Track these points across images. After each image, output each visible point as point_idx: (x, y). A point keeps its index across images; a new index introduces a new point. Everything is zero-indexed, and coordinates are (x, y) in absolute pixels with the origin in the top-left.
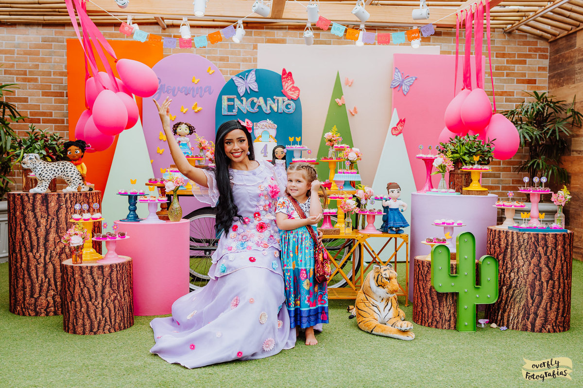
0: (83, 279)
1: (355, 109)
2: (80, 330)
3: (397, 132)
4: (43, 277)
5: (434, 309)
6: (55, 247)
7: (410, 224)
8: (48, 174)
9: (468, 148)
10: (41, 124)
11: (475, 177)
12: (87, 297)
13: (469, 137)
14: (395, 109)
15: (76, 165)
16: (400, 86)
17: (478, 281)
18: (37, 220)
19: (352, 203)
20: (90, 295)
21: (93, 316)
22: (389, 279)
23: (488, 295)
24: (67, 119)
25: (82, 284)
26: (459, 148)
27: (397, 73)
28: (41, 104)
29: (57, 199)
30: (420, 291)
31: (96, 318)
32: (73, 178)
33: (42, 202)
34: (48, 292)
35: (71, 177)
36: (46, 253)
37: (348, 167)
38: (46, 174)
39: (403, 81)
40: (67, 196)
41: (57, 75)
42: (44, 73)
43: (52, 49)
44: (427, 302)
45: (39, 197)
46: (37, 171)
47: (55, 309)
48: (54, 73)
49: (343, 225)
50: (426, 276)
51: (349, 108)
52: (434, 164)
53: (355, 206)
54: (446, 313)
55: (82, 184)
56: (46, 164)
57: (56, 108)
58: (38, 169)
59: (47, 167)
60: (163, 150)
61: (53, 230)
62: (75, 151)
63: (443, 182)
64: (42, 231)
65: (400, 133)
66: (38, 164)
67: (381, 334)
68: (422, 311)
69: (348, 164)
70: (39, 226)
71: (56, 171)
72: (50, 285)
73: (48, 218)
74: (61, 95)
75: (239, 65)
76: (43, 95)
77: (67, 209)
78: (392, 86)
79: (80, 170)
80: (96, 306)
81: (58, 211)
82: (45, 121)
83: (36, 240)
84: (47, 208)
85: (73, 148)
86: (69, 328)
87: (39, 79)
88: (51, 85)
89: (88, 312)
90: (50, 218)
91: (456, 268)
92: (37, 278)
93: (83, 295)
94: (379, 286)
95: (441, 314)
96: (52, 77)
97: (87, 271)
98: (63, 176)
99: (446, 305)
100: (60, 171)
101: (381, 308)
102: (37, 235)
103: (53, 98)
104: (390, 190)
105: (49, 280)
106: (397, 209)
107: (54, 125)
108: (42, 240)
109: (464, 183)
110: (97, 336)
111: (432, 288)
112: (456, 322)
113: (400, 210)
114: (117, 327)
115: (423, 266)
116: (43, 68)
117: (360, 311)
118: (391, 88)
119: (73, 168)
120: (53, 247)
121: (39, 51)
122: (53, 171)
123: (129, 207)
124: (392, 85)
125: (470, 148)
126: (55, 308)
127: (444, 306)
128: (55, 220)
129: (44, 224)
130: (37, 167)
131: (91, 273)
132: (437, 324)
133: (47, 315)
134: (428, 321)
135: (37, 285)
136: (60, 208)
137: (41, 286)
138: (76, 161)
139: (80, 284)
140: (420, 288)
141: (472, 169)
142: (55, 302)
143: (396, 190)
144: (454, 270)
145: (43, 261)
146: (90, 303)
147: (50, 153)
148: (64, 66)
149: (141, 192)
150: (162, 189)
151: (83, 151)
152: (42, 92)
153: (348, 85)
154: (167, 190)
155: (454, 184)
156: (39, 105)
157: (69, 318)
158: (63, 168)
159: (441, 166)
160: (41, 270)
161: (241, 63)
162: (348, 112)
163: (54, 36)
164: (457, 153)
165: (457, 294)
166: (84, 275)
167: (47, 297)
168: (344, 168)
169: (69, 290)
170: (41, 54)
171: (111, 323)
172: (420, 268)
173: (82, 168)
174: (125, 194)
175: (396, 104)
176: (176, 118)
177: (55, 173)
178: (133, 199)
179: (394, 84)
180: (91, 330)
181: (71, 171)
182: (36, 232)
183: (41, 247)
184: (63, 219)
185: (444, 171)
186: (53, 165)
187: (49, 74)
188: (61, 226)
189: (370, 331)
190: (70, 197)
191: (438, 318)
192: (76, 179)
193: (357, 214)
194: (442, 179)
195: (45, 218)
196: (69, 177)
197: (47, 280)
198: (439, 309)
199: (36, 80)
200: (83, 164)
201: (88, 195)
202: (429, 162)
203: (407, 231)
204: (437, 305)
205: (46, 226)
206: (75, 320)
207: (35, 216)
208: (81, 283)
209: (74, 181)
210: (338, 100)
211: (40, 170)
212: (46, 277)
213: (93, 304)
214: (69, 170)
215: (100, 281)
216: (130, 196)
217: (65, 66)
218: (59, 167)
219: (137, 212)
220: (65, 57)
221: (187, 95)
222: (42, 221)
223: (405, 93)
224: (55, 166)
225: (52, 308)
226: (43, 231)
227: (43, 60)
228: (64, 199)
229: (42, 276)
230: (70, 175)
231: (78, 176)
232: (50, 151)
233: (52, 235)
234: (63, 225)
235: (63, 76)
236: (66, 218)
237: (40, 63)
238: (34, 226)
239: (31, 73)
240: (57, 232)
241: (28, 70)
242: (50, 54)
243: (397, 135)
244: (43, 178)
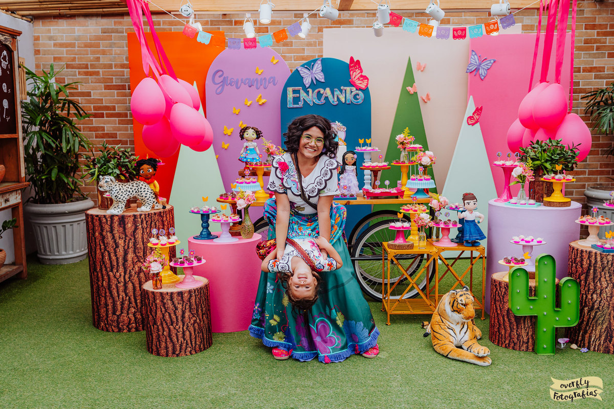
0: (164, 304)
1: (428, 95)
2: (163, 352)
3: (474, 121)
4: (124, 295)
5: (512, 330)
6: (134, 267)
7: (487, 237)
8: (124, 195)
9: (550, 155)
10: (105, 118)
11: (557, 188)
12: (168, 322)
13: (551, 142)
14: (471, 97)
15: (149, 183)
16: (477, 70)
17: (558, 303)
18: (115, 241)
19: (426, 217)
20: (171, 320)
21: (175, 339)
22: (465, 305)
23: (569, 317)
24: (130, 113)
25: (163, 309)
26: (540, 155)
27: (474, 56)
28: (104, 98)
29: (134, 220)
30: (497, 312)
31: (178, 341)
32: (148, 198)
33: (120, 224)
34: (129, 309)
35: (145, 197)
36: (125, 273)
37: (421, 172)
38: (122, 195)
39: (480, 64)
40: (143, 216)
41: (118, 67)
42: (105, 66)
43: (112, 40)
44: (504, 323)
45: (116, 219)
46: (113, 193)
47: (136, 326)
48: (116, 66)
49: (417, 238)
50: (503, 297)
51: (421, 95)
52: (513, 173)
53: (429, 220)
54: (524, 335)
55: (155, 202)
56: (121, 185)
57: (118, 102)
58: (114, 192)
59: (122, 188)
60: (228, 144)
61: (131, 250)
62: (147, 169)
63: (523, 193)
65: (476, 122)
66: (113, 186)
67: (457, 358)
68: (499, 331)
69: (421, 169)
70: (117, 246)
71: (131, 192)
72: (130, 302)
73: (126, 239)
74: (123, 87)
75: (304, 49)
76: (105, 89)
77: (143, 229)
78: (468, 71)
79: (153, 188)
80: (177, 330)
81: (134, 232)
82: (109, 116)
83: (115, 260)
84: (125, 229)
85: (145, 166)
86: (152, 350)
87: (101, 73)
88: (113, 78)
89: (170, 335)
90: (128, 238)
91: (535, 290)
92: (119, 297)
93: (164, 320)
94: (454, 311)
95: (519, 335)
96: (114, 69)
97: (168, 297)
98: (137, 196)
99: (524, 327)
100: (134, 191)
101: (457, 331)
102: (116, 255)
103: (116, 91)
104: (466, 202)
105: (129, 298)
106: (474, 221)
107: (117, 119)
108: (121, 260)
109: (545, 191)
110: (180, 358)
111: (509, 310)
112: (534, 344)
113: (476, 221)
114: (197, 349)
115: (500, 287)
116: (104, 60)
117: (435, 333)
118: (467, 72)
119: (147, 188)
120: (132, 267)
121: (100, 43)
122: (128, 192)
123: (202, 225)
124: (468, 69)
125: (553, 155)
126: (136, 324)
127: (522, 329)
128: (133, 240)
129: (122, 245)
130: (113, 189)
131: (172, 299)
132: (514, 345)
133: (129, 331)
134: (505, 342)
135: (118, 303)
136: (136, 229)
137: (122, 304)
138: (148, 179)
139: (161, 309)
140: (497, 309)
141: (553, 178)
142: (136, 318)
143: (472, 202)
144: (532, 292)
145: (123, 280)
146: (171, 327)
147: (124, 171)
148: (124, 58)
149: (213, 209)
150: (234, 206)
151: (155, 170)
152: (105, 85)
153: (420, 71)
154: (239, 208)
155: (534, 192)
156: (102, 99)
157: (153, 340)
158: (137, 188)
159: (520, 176)
160: (121, 289)
161: (306, 48)
162: (420, 99)
163: (113, 27)
164: (538, 160)
165: (536, 317)
166: (165, 301)
167: (128, 314)
168: (418, 173)
169: (151, 314)
170: (101, 46)
171: (192, 346)
172: (497, 289)
173: (154, 186)
174: (198, 212)
175: (472, 90)
176: (240, 111)
177: (129, 194)
178: (205, 217)
179: (470, 68)
180: (174, 353)
181: (145, 191)
182: (115, 252)
183: (121, 267)
184: (139, 239)
185: (524, 181)
186: (127, 186)
187: (110, 66)
188: (138, 246)
189: (445, 355)
190: (145, 218)
191: (516, 340)
192: (150, 199)
193: (431, 228)
194: (521, 189)
195: (122, 238)
196: (144, 197)
197: (128, 298)
198: (517, 331)
199: (97, 73)
200: (156, 182)
201: (162, 214)
202: (508, 170)
203: (484, 243)
204: (515, 327)
205: (124, 247)
206: (158, 343)
207: (114, 238)
208: (162, 308)
209: (148, 200)
210: (409, 88)
211: (116, 192)
212: (126, 295)
213: (175, 328)
214: (143, 190)
215: (180, 306)
216: (202, 215)
217: (126, 58)
218: (134, 188)
219: (210, 229)
220: (126, 49)
221: (250, 87)
222: (120, 242)
223: (483, 77)
224: (130, 187)
225: (134, 325)
226: (121, 251)
227: (104, 53)
228: (139, 220)
229: (122, 294)
230: (145, 195)
231: (152, 195)
232: (123, 169)
233: (130, 256)
234: (140, 245)
235: (124, 68)
236: (143, 238)
237: (101, 56)
238: (113, 247)
239: (93, 66)
240: (135, 252)
241: (89, 63)
242: (111, 46)
243: (473, 124)
244: (119, 200)
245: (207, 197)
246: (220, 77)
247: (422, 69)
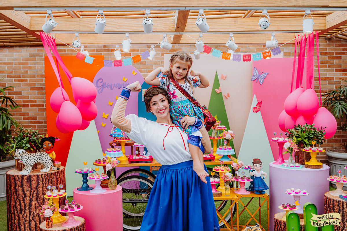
1: (228, 94)
3: (257, 110)
6: (36, 210)
7: (269, 187)
8: (31, 162)
9: (308, 135)
10: (30, 108)
11: (313, 157)
13: (307, 126)
14: (255, 95)
15: (48, 153)
16: (258, 79)
18: (24, 193)
19: (229, 175)
24: (45, 104)
26: (301, 134)
27: (255, 70)
28: (29, 95)
29: (37, 178)
32: (47, 163)
33: (27, 181)
35: (46, 162)
36: (30, 214)
37: (225, 144)
38: (30, 162)
39: (259, 76)
40: (43, 176)
41: (39, 77)
42: (31, 76)
43: (36, 60)
45: (25, 177)
46: (24, 160)
48: (38, 76)
49: (224, 188)
51: (224, 94)
52: (284, 146)
53: (232, 177)
55: (52, 166)
56: (30, 155)
57: (38, 98)
58: (25, 159)
59: (30, 157)
60: (105, 124)
61: (34, 199)
62: (48, 144)
63: (291, 159)
64: (27, 200)
65: (258, 111)
66: (24, 156)
69: (225, 142)
70: (25, 196)
71: (36, 159)
73: (31, 191)
74: (42, 89)
75: (153, 66)
76: (30, 90)
77: (43, 184)
78: (252, 80)
79: (51, 156)
81: (37, 186)
82: (32, 106)
83: (24, 206)
84: (31, 184)
85: (47, 142)
87: (28, 80)
88: (35, 83)
90: (32, 191)
91: (304, 228)
92: (25, 230)
96: (36, 78)
98: (40, 162)
100: (38, 159)
102: (24, 202)
103: (37, 91)
104: (255, 165)
106: (260, 177)
107: (37, 108)
108: (27, 206)
109: (305, 157)
113: (262, 177)
115: (280, 225)
116: (30, 73)
118: (251, 80)
119: (47, 156)
120: (35, 210)
121: (28, 62)
123: (83, 180)
124: (252, 79)
125: (309, 134)
128: (36, 192)
129: (29, 195)
130: (24, 158)
136: (38, 184)
138: (49, 151)
141: (310, 149)
143: (259, 165)
144: (302, 230)
145: (28, 219)
147: (33, 145)
148: (43, 71)
149: (91, 170)
150: (104, 167)
151: (53, 144)
152: (30, 88)
153: (223, 79)
154: (107, 170)
155: (298, 158)
156: (28, 96)
158: (40, 157)
159: (289, 148)
160: (27, 225)
161: (154, 65)
162: (223, 96)
163: (37, 53)
164: (300, 137)
168: (223, 145)
170: (29, 64)
172: (278, 226)
173: (52, 155)
174: (80, 172)
175: (255, 91)
176: (113, 103)
177: (35, 161)
178: (85, 176)
179: (253, 78)
181: (45, 159)
182: (24, 200)
183: (27, 210)
184: (41, 191)
185: (291, 151)
186: (34, 155)
187: (34, 76)
188: (39, 196)
190: (45, 176)
192: (49, 164)
193: (233, 182)
194: (290, 157)
195: (29, 191)
196: (44, 163)
199: (26, 80)
200: (53, 152)
201: (57, 174)
202: (281, 144)
203: (267, 192)
205: (30, 196)
207: (23, 190)
209: (48, 165)
210: (217, 90)
211: (26, 160)
212: (30, 230)
214: (44, 158)
216: (83, 174)
217: (44, 71)
218: (38, 157)
219: (88, 183)
220: (44, 66)
221: (119, 89)
222: (27, 193)
223: (261, 83)
224: (35, 156)
226: (28, 199)
227: (30, 68)
228: (41, 178)
229: (28, 229)
230: (45, 161)
231: (50, 161)
232: (33, 144)
233: (34, 203)
234: (41, 195)
235: (42, 77)
236: (43, 190)
237: (28, 70)
238: (22, 197)
239: (23, 76)
240: (37, 200)
241: (21, 74)
242: (35, 64)
243: (256, 112)
244: (28, 165)
245: (87, 162)
246: (101, 83)
247: (224, 78)
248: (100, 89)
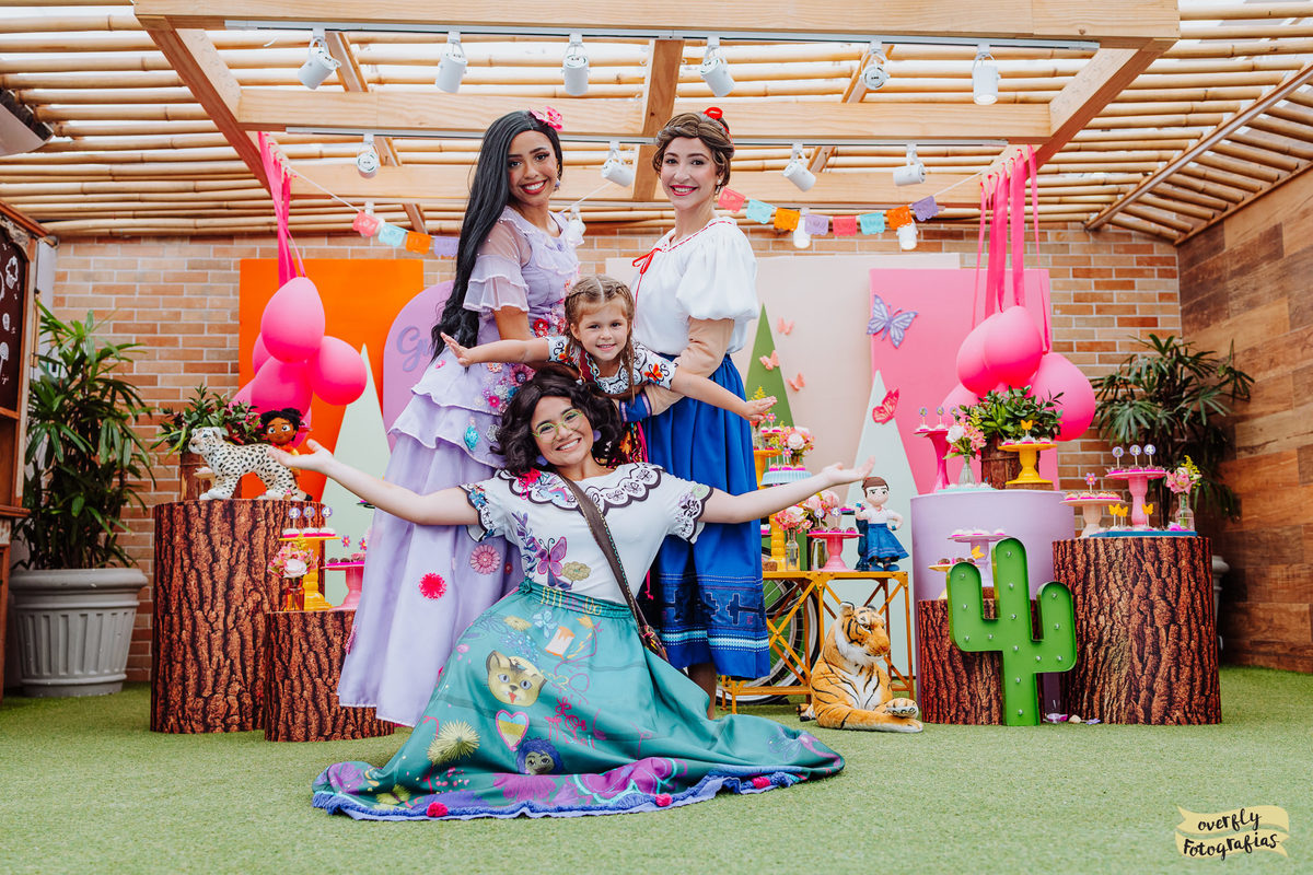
0: (307, 635)
1: (800, 378)
2: (299, 732)
3: (884, 416)
4: (222, 657)
5: (959, 688)
6: (245, 601)
7: (910, 554)
8: (235, 465)
9: (1012, 411)
11: (1027, 461)
12: (313, 670)
13: (1012, 393)
14: (878, 372)
16: (886, 329)
17: (1037, 633)
18: (212, 550)
19: (797, 512)
20: (319, 666)
21: (324, 705)
22: (871, 627)
23: (1058, 655)
25: (305, 646)
26: (995, 411)
27: (878, 305)
29: (251, 509)
30: (931, 659)
31: (329, 710)
32: (280, 473)
33: (224, 516)
34: (228, 686)
35: (276, 471)
36: (227, 612)
37: (788, 460)
38: (232, 464)
39: (891, 321)
40: (269, 505)
41: (214, 331)
42: (190, 329)
43: (207, 282)
44: (945, 677)
45: (218, 506)
46: (215, 459)
47: (241, 720)
48: (211, 328)
49: (784, 559)
50: (940, 627)
52: (949, 439)
53: (803, 518)
54: (982, 693)
55: (294, 487)
56: (232, 447)
58: (218, 457)
59: (233, 452)
61: (242, 568)
62: (281, 426)
63: (968, 469)
64: (221, 569)
65: (890, 418)
66: (218, 447)
67: (861, 725)
68: (937, 696)
69: (787, 455)
70: (216, 559)
71: (250, 460)
72: (232, 672)
73: (233, 545)
74: (222, 368)
76: (186, 371)
77: (268, 528)
78: (870, 331)
80: (329, 687)
81: (251, 532)
83: (210, 587)
84: (233, 526)
85: (278, 421)
86: (277, 732)
87: (181, 340)
88: (202, 351)
89: (314, 697)
90: (237, 545)
91: (995, 607)
92: (210, 660)
93: (306, 667)
94: (852, 641)
95: (973, 696)
96: (206, 334)
97: (315, 621)
98: (259, 472)
99: (982, 679)
100: (256, 460)
101: (860, 687)
102: (212, 577)
103: (206, 375)
104: (868, 489)
105: (232, 661)
106: (884, 526)
108: (220, 587)
109: (1008, 474)
110: (331, 743)
111: (954, 644)
112: (1002, 710)
113: (889, 526)
114: (366, 730)
115: (934, 610)
116: (188, 317)
117: (819, 693)
120: (241, 600)
121: (182, 287)
122: (243, 460)
124: (869, 328)
125: (1015, 410)
126: (241, 717)
127: (977, 682)
128: (247, 549)
129: (227, 557)
130: (216, 453)
131: (322, 625)
132: (967, 716)
133: (226, 730)
134: (949, 712)
135: (209, 673)
136: (255, 526)
137: (217, 674)
138: (283, 444)
139: (301, 645)
140: (931, 653)
142: (241, 704)
143: (879, 489)
144: (990, 612)
145: (221, 626)
146: (319, 680)
148: (230, 314)
151: (296, 428)
152: (186, 365)
153: (784, 333)
155: (990, 481)
157: (279, 713)
158: (261, 455)
159: (961, 442)
160: (217, 643)
162: (786, 384)
163: (212, 258)
164: (992, 420)
165: (1001, 652)
166: (310, 629)
167: (226, 695)
169: (281, 660)
170: (185, 292)
171: (357, 721)
172: (928, 616)
175: (879, 362)
177: (247, 463)
179: (873, 327)
180: (320, 734)
182: (211, 571)
183: (219, 599)
184: (260, 548)
185: (968, 449)
186: (244, 450)
187: (200, 329)
188: (256, 561)
189: (838, 725)
190: (274, 507)
191: (968, 706)
192: (284, 477)
194: (966, 465)
195: (227, 544)
196: (272, 473)
197: (228, 662)
198: (969, 687)
199: (174, 342)
202: (939, 436)
204: (965, 681)
205: (229, 560)
206: (289, 716)
207: (210, 542)
208: (303, 643)
210: (764, 359)
211: (222, 457)
212: (226, 656)
213: (325, 684)
215: (337, 640)
218: (255, 454)
220: (233, 297)
222: (222, 550)
223: (897, 343)
224: (247, 452)
225: (236, 717)
226: (223, 569)
227: (189, 305)
228: (262, 510)
229: (218, 654)
230: (274, 469)
231: (287, 472)
233: (240, 578)
234: (260, 559)
235: (225, 333)
236: (266, 546)
237: (182, 310)
238: (207, 561)
239: (165, 328)
240: (249, 572)
241: (159, 323)
242: (204, 292)
243: (884, 422)
244: (226, 472)
246: (411, 340)
247: (787, 331)
248: (409, 359)
